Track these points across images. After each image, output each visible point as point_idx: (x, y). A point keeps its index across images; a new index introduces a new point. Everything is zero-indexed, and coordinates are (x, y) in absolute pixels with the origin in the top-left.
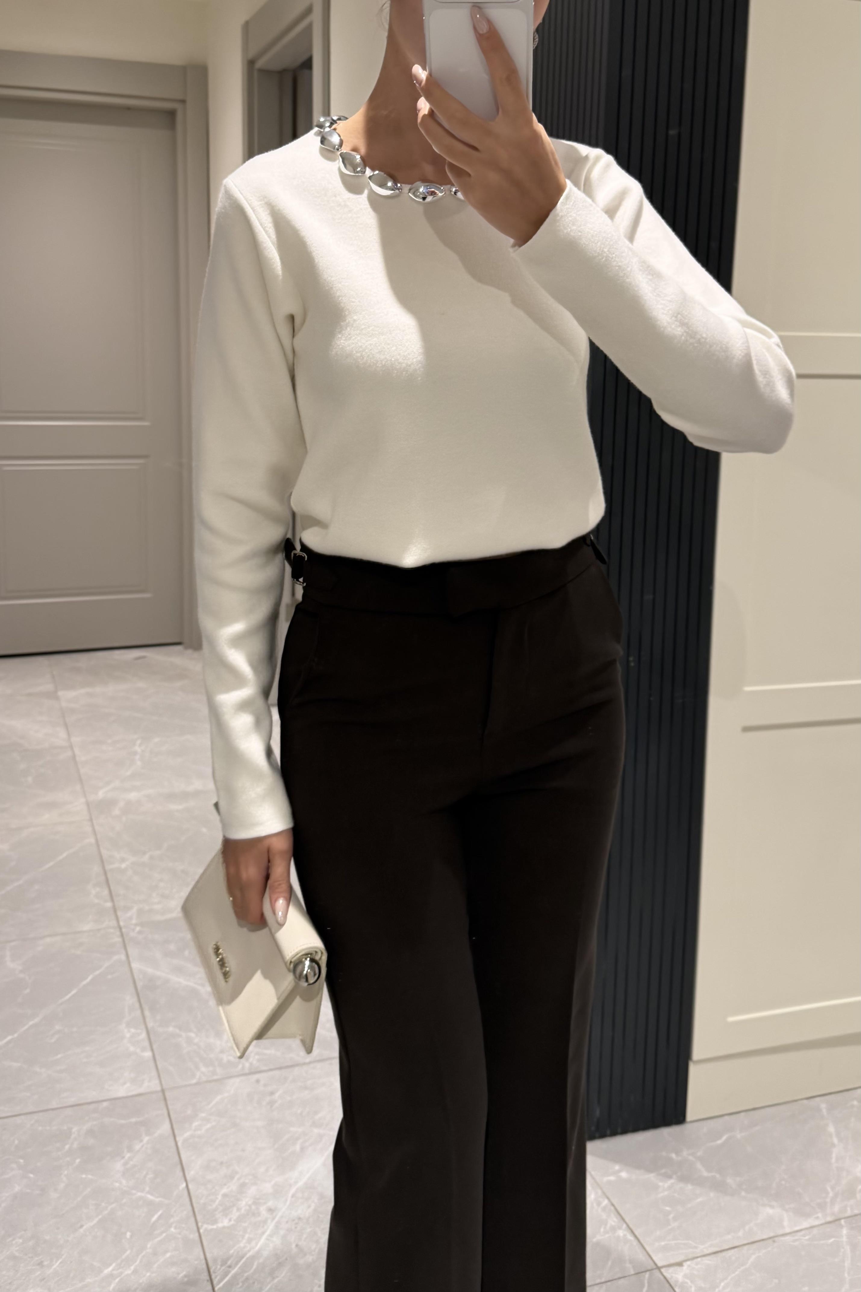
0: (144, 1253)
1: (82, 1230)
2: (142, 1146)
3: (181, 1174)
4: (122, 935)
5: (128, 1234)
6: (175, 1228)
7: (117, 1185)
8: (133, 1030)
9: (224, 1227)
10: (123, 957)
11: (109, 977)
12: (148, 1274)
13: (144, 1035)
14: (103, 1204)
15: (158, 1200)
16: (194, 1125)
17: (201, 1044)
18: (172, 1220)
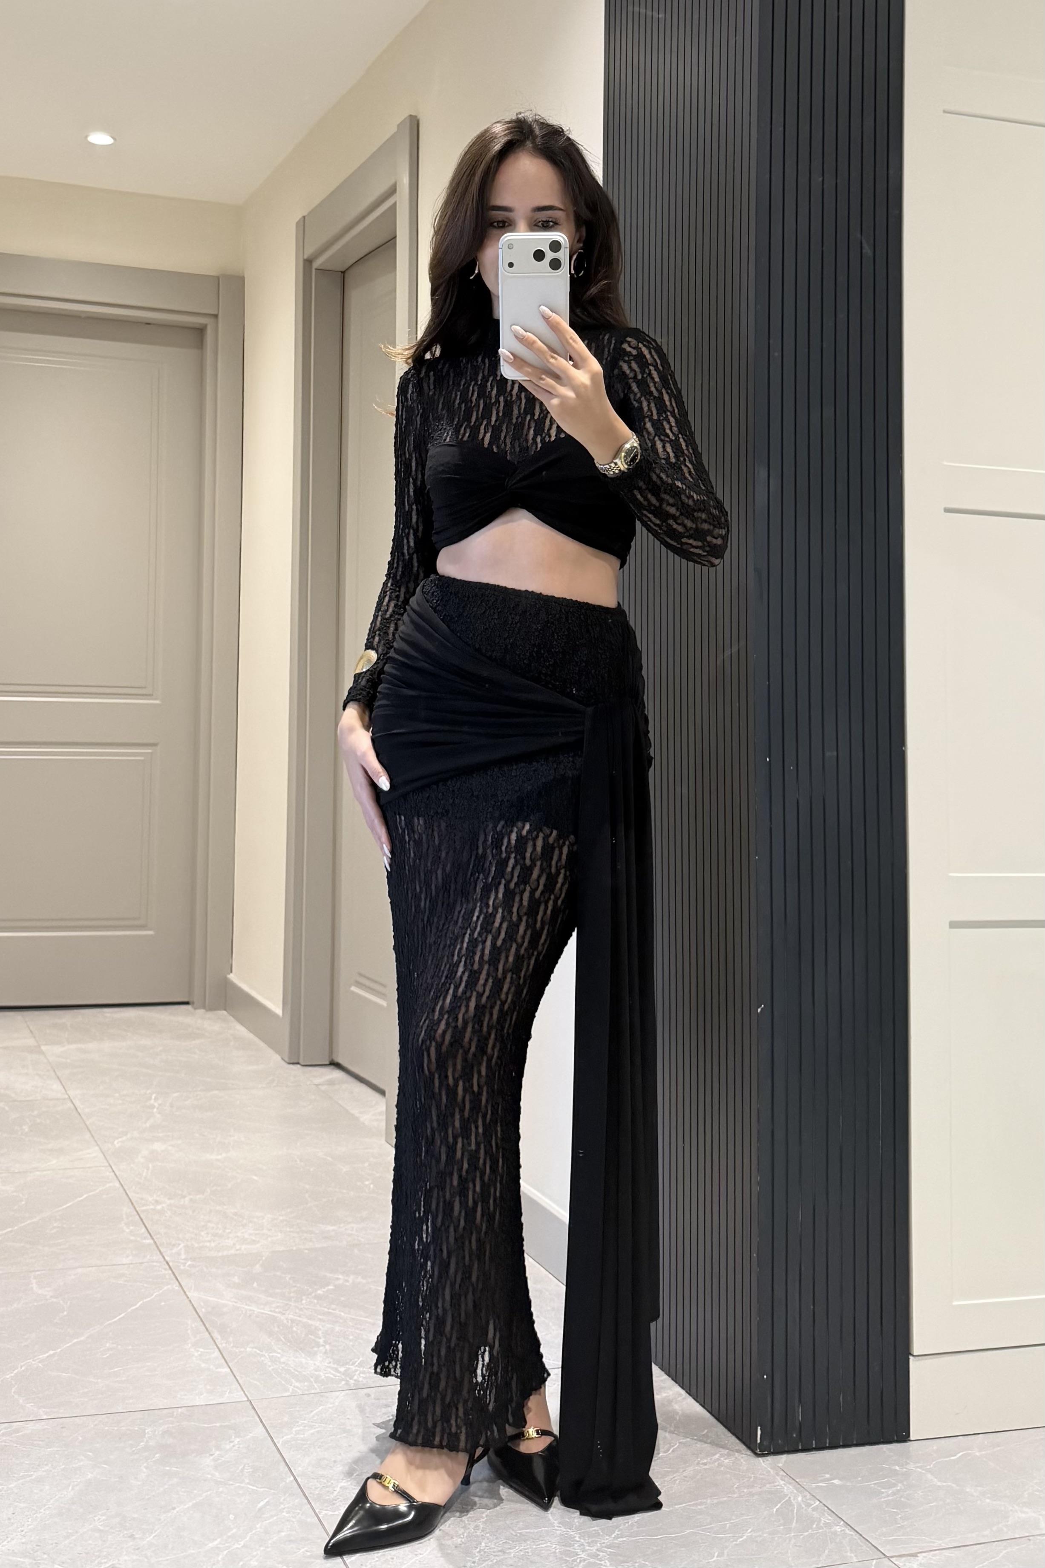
0: (254, 1532)
1: (175, 1511)
2: (234, 1446)
3: (287, 1469)
4: (170, 1268)
5: (232, 1517)
6: (288, 1512)
7: (209, 1476)
8: (201, 1350)
10: (176, 1287)
11: (163, 1304)
12: (262, 1548)
13: (217, 1353)
14: (195, 1492)
15: (262, 1490)
16: (294, 1429)
17: (290, 1363)
18: (282, 1506)
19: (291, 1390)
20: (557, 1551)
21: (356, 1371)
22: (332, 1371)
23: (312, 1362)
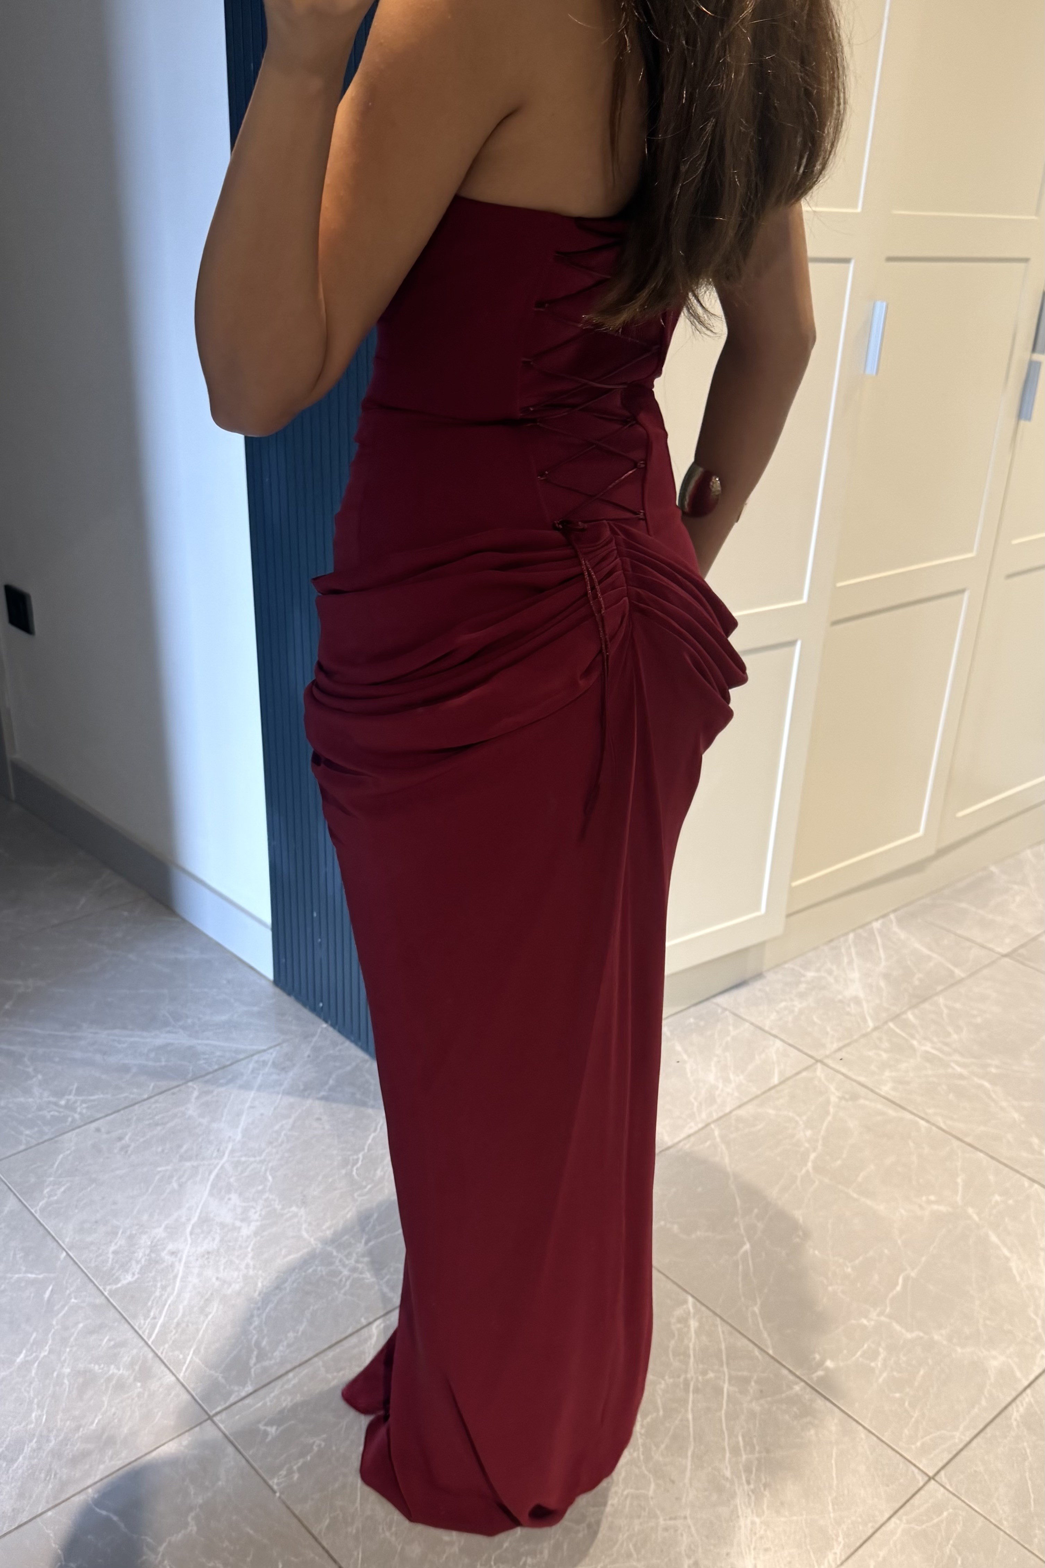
0: (53, 1330)
3: (55, 1244)
6: (76, 1298)
9: (129, 1283)
12: (68, 1350)
15: (41, 1276)
16: (46, 1191)
17: (10, 1106)
18: (68, 1292)
19: (24, 1141)
20: (324, 1273)
21: (75, 1102)
22: (54, 1107)
23: (31, 1100)
